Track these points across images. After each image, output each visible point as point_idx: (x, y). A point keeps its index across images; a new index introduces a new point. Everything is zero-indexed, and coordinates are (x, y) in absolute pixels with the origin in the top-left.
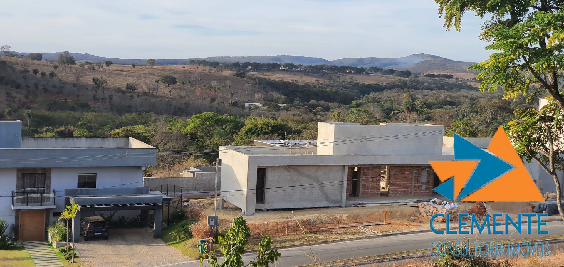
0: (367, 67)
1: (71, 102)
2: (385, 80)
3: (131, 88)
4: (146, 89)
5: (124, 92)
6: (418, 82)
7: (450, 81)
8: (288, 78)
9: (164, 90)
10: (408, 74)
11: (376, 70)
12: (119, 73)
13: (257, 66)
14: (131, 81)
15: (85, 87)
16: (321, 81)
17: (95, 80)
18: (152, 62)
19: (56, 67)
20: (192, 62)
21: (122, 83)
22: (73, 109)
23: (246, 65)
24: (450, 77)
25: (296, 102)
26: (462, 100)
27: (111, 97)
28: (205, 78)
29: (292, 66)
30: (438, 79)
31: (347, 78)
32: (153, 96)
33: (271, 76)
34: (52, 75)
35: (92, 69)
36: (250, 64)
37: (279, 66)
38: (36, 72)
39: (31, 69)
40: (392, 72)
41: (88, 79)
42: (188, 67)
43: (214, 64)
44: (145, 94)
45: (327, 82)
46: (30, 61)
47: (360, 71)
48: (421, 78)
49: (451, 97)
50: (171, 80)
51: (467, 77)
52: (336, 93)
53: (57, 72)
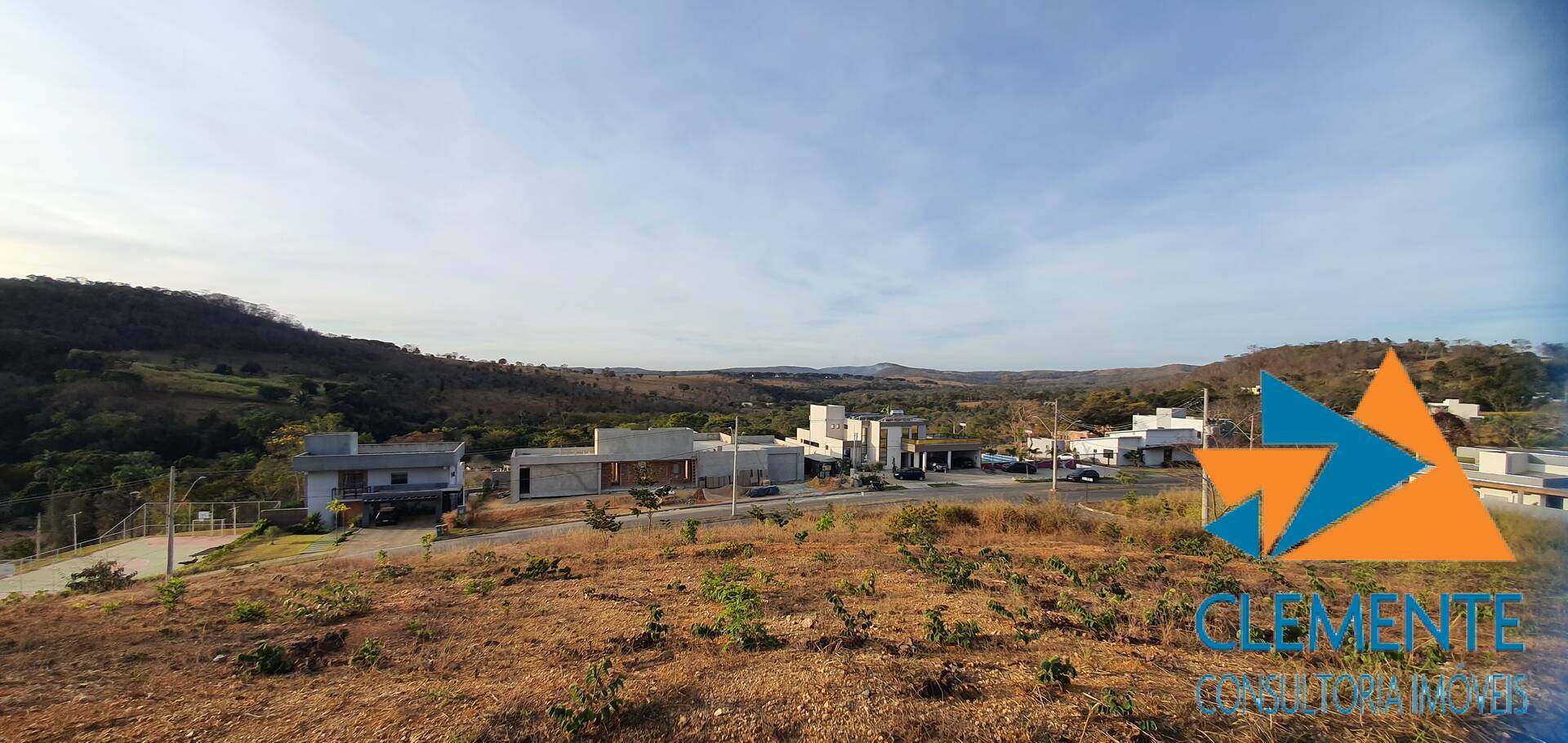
0: (841, 374)
1: (604, 405)
2: (854, 383)
3: (653, 393)
4: (664, 394)
5: (646, 397)
6: (878, 384)
7: (903, 383)
8: (780, 384)
9: (679, 394)
10: (871, 378)
11: (849, 376)
12: (648, 383)
13: (759, 374)
14: (653, 388)
15: (618, 394)
16: (805, 385)
17: (627, 389)
18: (674, 373)
19: (598, 379)
20: (710, 372)
21: (646, 390)
22: (604, 411)
23: (750, 374)
24: (904, 380)
25: (781, 402)
26: (906, 397)
27: (635, 401)
28: (714, 384)
29: (785, 374)
30: (893, 381)
31: (826, 382)
32: (670, 399)
33: (767, 383)
34: (595, 385)
35: (628, 380)
36: (753, 373)
37: (775, 374)
38: (583, 383)
39: (580, 381)
40: (859, 377)
41: (621, 388)
42: (701, 376)
43: (727, 374)
44: (664, 398)
45: (810, 385)
46: (582, 375)
47: (836, 377)
48: (881, 381)
49: (898, 395)
50: (685, 387)
51: (916, 380)
52: (813, 393)
53: (599, 383)
